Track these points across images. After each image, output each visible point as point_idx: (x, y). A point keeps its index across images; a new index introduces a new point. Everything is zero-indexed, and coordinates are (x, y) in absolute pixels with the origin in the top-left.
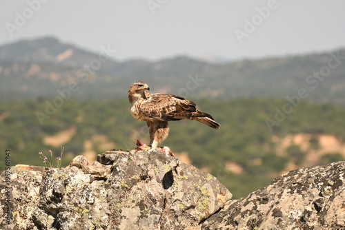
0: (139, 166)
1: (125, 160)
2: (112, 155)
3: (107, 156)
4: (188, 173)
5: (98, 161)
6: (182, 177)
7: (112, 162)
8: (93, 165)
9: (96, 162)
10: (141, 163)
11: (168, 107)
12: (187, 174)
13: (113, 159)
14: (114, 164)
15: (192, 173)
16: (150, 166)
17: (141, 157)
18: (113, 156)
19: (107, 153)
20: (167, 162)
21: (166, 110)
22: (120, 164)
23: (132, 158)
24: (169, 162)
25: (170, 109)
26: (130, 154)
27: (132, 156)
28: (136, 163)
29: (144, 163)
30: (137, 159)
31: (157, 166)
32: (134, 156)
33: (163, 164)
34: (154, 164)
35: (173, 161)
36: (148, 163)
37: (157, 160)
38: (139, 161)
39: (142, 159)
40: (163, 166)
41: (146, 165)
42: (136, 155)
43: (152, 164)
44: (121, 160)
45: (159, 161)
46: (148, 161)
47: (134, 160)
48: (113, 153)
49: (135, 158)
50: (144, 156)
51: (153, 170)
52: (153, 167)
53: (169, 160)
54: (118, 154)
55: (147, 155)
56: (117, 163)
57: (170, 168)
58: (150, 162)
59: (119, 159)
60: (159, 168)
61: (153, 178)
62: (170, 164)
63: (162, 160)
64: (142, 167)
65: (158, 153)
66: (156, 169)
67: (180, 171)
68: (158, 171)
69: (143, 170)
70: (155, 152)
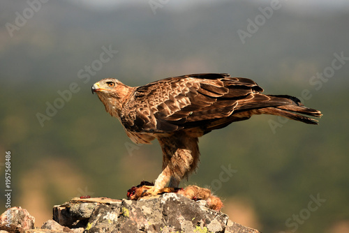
0: (143, 229)
1: (112, 216)
2: (85, 206)
3: (74, 208)
5: (55, 219)
7: (84, 222)
8: (44, 227)
9: (51, 222)
10: (148, 224)
11: (171, 101)
13: (88, 214)
14: (90, 226)
16: (166, 230)
17: (147, 210)
18: (87, 209)
19: (75, 202)
20: (202, 222)
21: (167, 108)
22: (100, 225)
23: (127, 213)
24: (207, 222)
25: (176, 104)
26: (124, 204)
27: (127, 208)
28: (136, 224)
29: (154, 224)
30: (138, 216)
31: (180, 230)
32: (131, 209)
33: (194, 226)
34: (175, 226)
35: (215, 220)
36: (162, 225)
37: (181, 218)
38: (142, 219)
39: (148, 215)
40: (194, 230)
41: (157, 228)
42: (137, 207)
43: (170, 226)
44: (104, 217)
45: (186, 219)
46: (162, 220)
47: (131, 217)
48: (87, 202)
49: (135, 214)
50: (153, 209)
52: (173, 232)
53: (207, 217)
54: (97, 204)
55: (160, 207)
56: (96, 225)
58: (166, 220)
59: (99, 215)
62: (208, 226)
63: (191, 217)
64: (149, 232)
65: (184, 203)
70: (176, 200)
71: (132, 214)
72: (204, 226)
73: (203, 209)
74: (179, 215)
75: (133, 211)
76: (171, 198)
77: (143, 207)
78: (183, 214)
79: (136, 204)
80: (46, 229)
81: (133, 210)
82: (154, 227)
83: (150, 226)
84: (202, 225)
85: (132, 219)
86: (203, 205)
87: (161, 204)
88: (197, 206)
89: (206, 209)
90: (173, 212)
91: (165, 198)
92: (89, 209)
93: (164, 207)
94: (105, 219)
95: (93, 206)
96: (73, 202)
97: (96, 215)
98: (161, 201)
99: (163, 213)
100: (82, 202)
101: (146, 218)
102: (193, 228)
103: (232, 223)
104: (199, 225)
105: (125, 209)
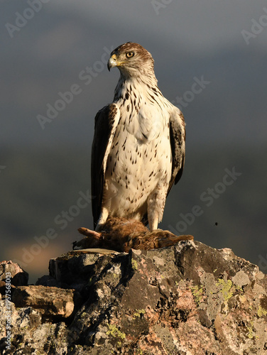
0: (155, 283)
5: (52, 274)
6: (266, 313)
10: (160, 278)
16: (181, 286)
17: (159, 261)
24: (232, 274)
26: (131, 254)
27: (136, 259)
28: (146, 278)
29: (168, 277)
30: (148, 268)
31: (199, 284)
32: (140, 260)
33: (216, 279)
34: (193, 279)
35: (242, 272)
36: (178, 278)
37: (200, 270)
38: (154, 272)
39: (161, 266)
40: (217, 284)
41: (173, 283)
42: (147, 257)
43: (187, 280)
44: (108, 271)
45: (206, 272)
46: (178, 272)
47: (140, 270)
48: (89, 253)
49: (145, 266)
50: (167, 261)
51: (190, 294)
52: (191, 287)
53: (232, 268)
54: (100, 255)
55: (175, 257)
56: (99, 280)
57: (234, 288)
58: (183, 273)
59: (102, 268)
60: (204, 290)
61: (190, 314)
62: (233, 278)
63: (213, 269)
64: (163, 288)
65: (203, 252)
66: (197, 293)
67: (260, 297)
68: (205, 297)
69: (165, 296)
70: (194, 249)
71: (141, 266)
72: (228, 278)
73: (226, 259)
74: (197, 266)
75: (142, 262)
76: (188, 247)
77: (155, 258)
78: (202, 266)
79: (146, 254)
80: (40, 286)
81: (143, 261)
82: (169, 281)
83: (163, 280)
84: (225, 277)
85: (141, 272)
86: (227, 254)
87: (176, 254)
88: (219, 255)
89: (231, 258)
90: (191, 264)
91: (180, 246)
92: (91, 261)
93: (179, 257)
94: (110, 273)
95: (96, 258)
96: (72, 253)
97: (99, 268)
98: (175, 251)
99: (178, 264)
100: (82, 253)
101: (158, 270)
102: (215, 282)
103: (263, 275)
104: (221, 278)
105: (133, 261)
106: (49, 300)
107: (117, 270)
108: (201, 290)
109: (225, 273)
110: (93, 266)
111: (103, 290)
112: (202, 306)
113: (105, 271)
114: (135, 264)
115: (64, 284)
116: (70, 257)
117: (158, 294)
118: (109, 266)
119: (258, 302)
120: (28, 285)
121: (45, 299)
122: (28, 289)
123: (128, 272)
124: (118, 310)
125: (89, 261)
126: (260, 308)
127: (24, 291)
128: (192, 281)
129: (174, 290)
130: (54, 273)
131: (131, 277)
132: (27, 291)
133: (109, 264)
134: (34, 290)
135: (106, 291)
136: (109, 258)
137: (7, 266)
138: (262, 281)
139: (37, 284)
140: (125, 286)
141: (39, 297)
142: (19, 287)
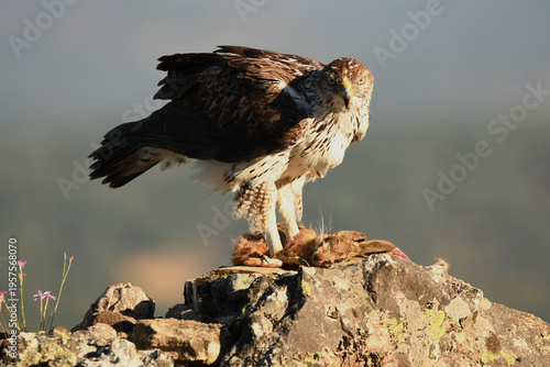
4: (517, 343)
5: (188, 301)
6: (493, 357)
12: (511, 347)
15: (530, 341)
17: (342, 284)
20: (436, 303)
24: (444, 302)
26: (301, 274)
27: (308, 281)
28: (323, 307)
29: (354, 307)
30: (326, 294)
31: (399, 316)
32: (314, 283)
33: (422, 310)
34: (390, 309)
35: (459, 299)
36: (367, 308)
37: (399, 297)
38: (333, 300)
39: (343, 291)
40: (423, 317)
41: (360, 315)
42: (323, 278)
43: (381, 310)
44: (269, 297)
45: (409, 298)
46: (367, 299)
47: (314, 296)
48: (241, 272)
49: (321, 290)
50: (352, 282)
51: (385, 331)
52: (386, 320)
53: (445, 293)
54: (257, 275)
55: (364, 277)
56: (255, 310)
57: (448, 323)
58: (374, 301)
59: (260, 294)
60: (406, 325)
61: (385, 360)
62: (447, 308)
63: (417, 295)
64: (346, 321)
65: (404, 271)
66: (396, 329)
67: (486, 334)
68: (406, 335)
69: (350, 333)
70: (391, 266)
71: (315, 291)
72: (439, 308)
73: (437, 281)
74: (395, 290)
75: (317, 285)
76: (382, 263)
77: (335, 279)
78: (403, 290)
79: (322, 274)
80: (172, 319)
81: (318, 283)
82: (354, 312)
83: (347, 311)
84: (435, 307)
85: (316, 300)
86: (438, 273)
87: (365, 273)
88: (426, 276)
89: (444, 280)
90: (386, 287)
91: (371, 263)
92: (245, 283)
93: (370, 278)
94: (271, 300)
95: (251, 280)
96: (217, 272)
97: (255, 294)
98: (364, 269)
99: (369, 288)
100: (231, 272)
101: (340, 296)
102: (421, 313)
103: (490, 304)
104: (430, 308)
105: (304, 284)
106: (184, 340)
107: (281, 297)
108: (401, 325)
109: (435, 300)
110: (247, 291)
111: (261, 325)
112: (403, 348)
113: (263, 298)
114: (306, 287)
115: (206, 315)
116: (214, 278)
117: (340, 330)
118: (270, 291)
119: (482, 343)
120: (154, 318)
121: (179, 338)
122: (153, 324)
123: (296, 299)
124: (283, 353)
125: (241, 283)
126: (485, 350)
127: (149, 327)
128: (388, 312)
129: (363, 324)
130: (191, 301)
131: (300, 306)
132: (153, 326)
133: (270, 288)
134: (163, 324)
135: (266, 326)
136: (269, 280)
137: (124, 291)
138: (488, 313)
139: (168, 316)
140: (293, 319)
141: (171, 334)
142: (141, 321)
